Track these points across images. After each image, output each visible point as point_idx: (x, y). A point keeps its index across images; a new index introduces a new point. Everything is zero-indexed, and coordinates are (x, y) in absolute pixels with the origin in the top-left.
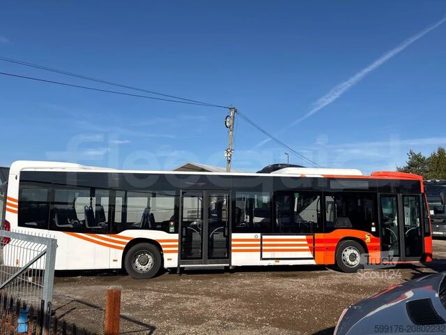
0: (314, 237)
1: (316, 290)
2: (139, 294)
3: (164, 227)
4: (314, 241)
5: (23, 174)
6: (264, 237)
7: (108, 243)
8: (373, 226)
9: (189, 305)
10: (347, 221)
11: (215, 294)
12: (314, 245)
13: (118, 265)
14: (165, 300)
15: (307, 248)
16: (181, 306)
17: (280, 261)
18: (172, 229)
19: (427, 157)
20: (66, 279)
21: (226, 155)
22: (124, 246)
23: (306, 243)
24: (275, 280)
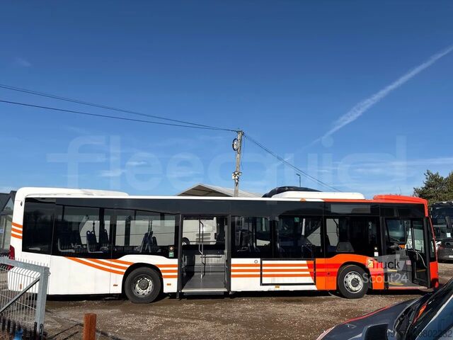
0: (315, 262)
1: (318, 316)
2: (141, 318)
3: (164, 252)
4: (315, 266)
5: (28, 200)
6: (264, 262)
7: (109, 268)
8: (376, 251)
9: (188, 329)
10: (348, 245)
11: (216, 319)
12: (315, 270)
13: (118, 290)
14: (167, 324)
15: (308, 273)
16: (181, 330)
17: (281, 287)
18: (171, 254)
19: (445, 177)
20: (72, 303)
21: (233, 177)
22: (124, 271)
23: (307, 268)
24: (278, 306)
